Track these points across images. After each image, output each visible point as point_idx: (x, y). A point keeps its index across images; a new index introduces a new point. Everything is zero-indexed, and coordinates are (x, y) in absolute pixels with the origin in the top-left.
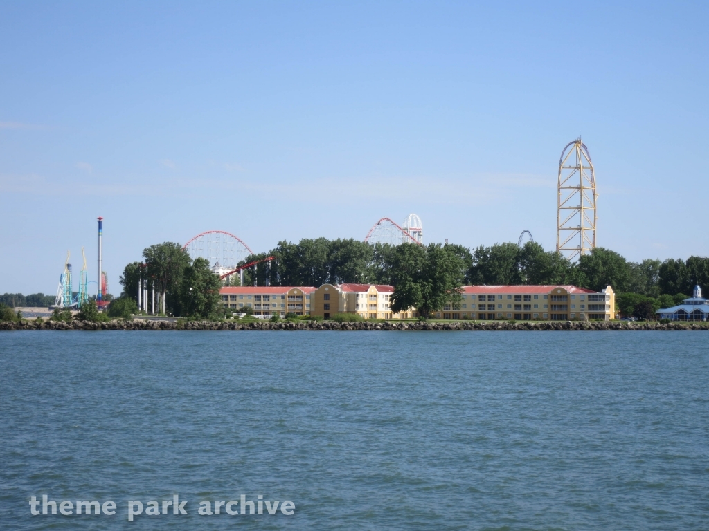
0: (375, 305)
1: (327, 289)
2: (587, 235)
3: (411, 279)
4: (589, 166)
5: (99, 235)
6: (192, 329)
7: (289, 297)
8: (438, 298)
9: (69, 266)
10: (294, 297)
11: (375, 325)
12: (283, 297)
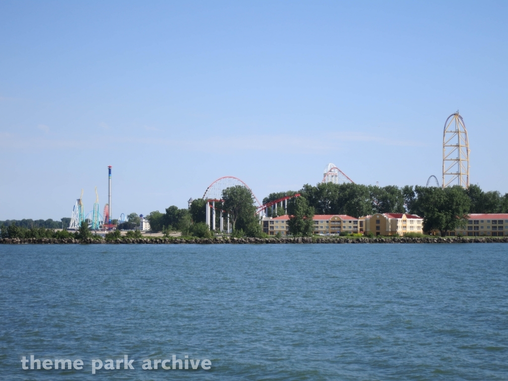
0: (405, 227)
1: (378, 217)
2: (463, 178)
3: (437, 210)
4: (464, 131)
5: (109, 178)
6: (322, 243)
7: (331, 222)
8: (455, 222)
9: (79, 200)
10: (335, 222)
11: (433, 240)
12: (327, 222)
